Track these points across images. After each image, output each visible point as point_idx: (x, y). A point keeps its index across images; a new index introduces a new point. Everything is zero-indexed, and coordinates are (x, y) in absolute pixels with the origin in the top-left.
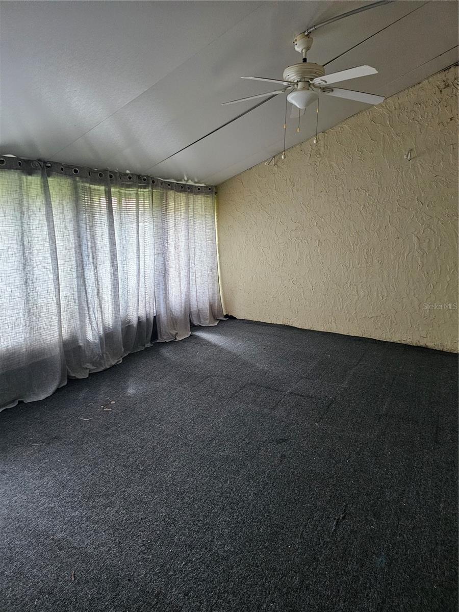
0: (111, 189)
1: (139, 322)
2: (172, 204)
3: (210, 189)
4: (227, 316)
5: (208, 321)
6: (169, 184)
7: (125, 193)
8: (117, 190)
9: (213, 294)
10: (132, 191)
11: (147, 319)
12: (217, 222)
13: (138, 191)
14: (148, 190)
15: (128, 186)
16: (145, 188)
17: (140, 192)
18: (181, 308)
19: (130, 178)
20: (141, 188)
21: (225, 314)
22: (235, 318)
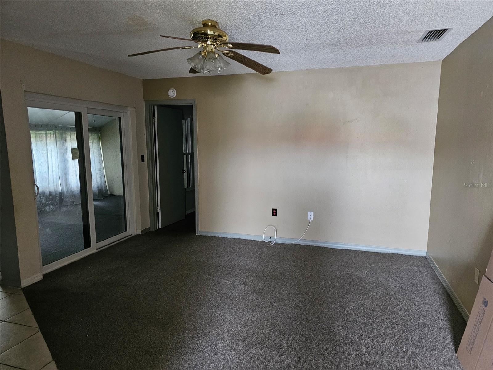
0: (30, 132)
1: (50, 193)
2: (68, 137)
3: (95, 129)
4: (111, 195)
5: (97, 197)
6: (66, 128)
7: (39, 133)
8: (34, 132)
9: (101, 183)
10: (43, 132)
11: (55, 191)
12: (102, 145)
13: (46, 132)
14: (52, 131)
15: (41, 130)
16: (51, 130)
17: (48, 132)
18: (78, 189)
19: (41, 126)
20: (48, 131)
21: (109, 193)
22: (115, 195)
